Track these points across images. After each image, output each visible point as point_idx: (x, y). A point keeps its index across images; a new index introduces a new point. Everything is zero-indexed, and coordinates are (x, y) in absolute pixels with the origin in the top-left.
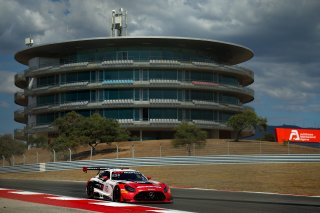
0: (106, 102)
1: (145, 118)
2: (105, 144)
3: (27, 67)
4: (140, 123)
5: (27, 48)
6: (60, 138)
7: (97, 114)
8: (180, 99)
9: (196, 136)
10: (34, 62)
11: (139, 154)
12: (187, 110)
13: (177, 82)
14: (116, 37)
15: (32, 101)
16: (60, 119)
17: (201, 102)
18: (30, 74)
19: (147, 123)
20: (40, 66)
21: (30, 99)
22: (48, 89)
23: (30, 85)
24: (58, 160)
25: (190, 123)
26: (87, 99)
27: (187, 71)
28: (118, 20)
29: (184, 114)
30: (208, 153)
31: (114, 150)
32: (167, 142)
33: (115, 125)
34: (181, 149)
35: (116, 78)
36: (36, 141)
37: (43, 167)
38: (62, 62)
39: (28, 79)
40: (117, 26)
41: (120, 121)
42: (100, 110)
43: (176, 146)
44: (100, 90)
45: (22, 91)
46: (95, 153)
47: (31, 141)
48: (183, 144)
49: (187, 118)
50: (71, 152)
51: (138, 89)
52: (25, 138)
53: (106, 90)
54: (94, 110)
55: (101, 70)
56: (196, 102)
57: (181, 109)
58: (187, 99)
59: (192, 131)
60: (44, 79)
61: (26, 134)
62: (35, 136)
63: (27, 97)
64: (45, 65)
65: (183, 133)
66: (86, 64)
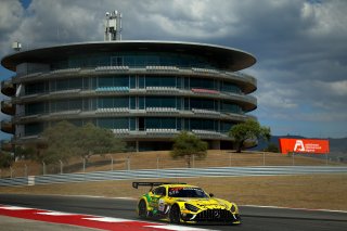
0: (99, 110)
1: (142, 127)
2: (98, 156)
4: (136, 133)
5: (14, 52)
6: (50, 149)
7: (90, 123)
8: (179, 108)
9: (195, 146)
10: (22, 68)
11: (136, 166)
12: (187, 119)
13: (175, 89)
14: (110, 41)
15: (20, 110)
16: (50, 128)
17: (201, 111)
18: (17, 81)
19: (143, 133)
20: (29, 72)
21: (17, 106)
22: (36, 96)
23: (18, 92)
24: (48, 172)
25: (190, 133)
26: (79, 107)
27: (186, 77)
28: (113, 23)
29: (183, 124)
30: (208, 165)
31: (108, 162)
32: (166, 152)
33: (111, 135)
34: (180, 161)
35: (111, 85)
36: (24, 153)
37: (31, 180)
38: (52, 68)
39: (15, 86)
40: (112, 30)
41: (115, 131)
42: (94, 119)
43: (174, 157)
44: (94, 97)
45: (10, 98)
46: (89, 165)
47: (19, 152)
48: (182, 155)
49: (187, 128)
50: (62, 165)
51: (134, 96)
52: (12, 149)
53: (100, 97)
54: (87, 119)
55: (94, 77)
56: (196, 111)
57: (180, 119)
58: (186, 108)
59: (193, 143)
60: (31, 86)
61: (13, 145)
62: (23, 148)
63: (14, 106)
64: (33, 72)
65: (183, 144)
66: (77, 69)
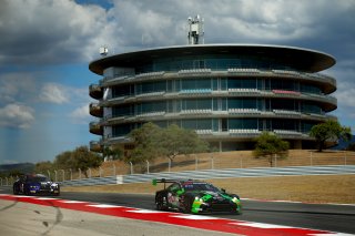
0: (183, 112)
1: (225, 128)
2: (183, 155)
3: (101, 78)
4: (219, 133)
5: (102, 57)
6: (136, 150)
7: (174, 125)
8: (260, 109)
9: (277, 146)
10: (109, 72)
11: (220, 165)
12: (268, 119)
13: (256, 90)
14: (193, 45)
15: (107, 112)
16: (136, 130)
17: (282, 112)
18: (104, 84)
19: (226, 134)
20: (115, 76)
21: (105, 109)
22: (123, 99)
23: (105, 95)
24: (136, 172)
25: (271, 133)
26: (164, 109)
27: (267, 79)
28: (195, 28)
29: (264, 125)
30: (290, 164)
31: (193, 162)
32: (249, 152)
33: (195, 136)
34: (263, 160)
35: (193, 88)
36: (112, 153)
37: (120, 180)
38: (137, 72)
39: (103, 89)
40: (194, 34)
41: (198, 132)
42: (178, 121)
43: (257, 157)
44: (178, 100)
45: (97, 101)
46: (174, 165)
47: (108, 153)
48: (264, 155)
49: (268, 128)
50: (148, 165)
51: (216, 98)
52: (101, 150)
53: (184, 99)
54: (171, 121)
55: (178, 80)
56: (277, 111)
57: (262, 119)
58: (267, 109)
59: (274, 142)
60: (118, 90)
61: (102, 146)
62: (111, 148)
63: (102, 108)
64: (119, 76)
65: (264, 143)
66: (162, 73)
